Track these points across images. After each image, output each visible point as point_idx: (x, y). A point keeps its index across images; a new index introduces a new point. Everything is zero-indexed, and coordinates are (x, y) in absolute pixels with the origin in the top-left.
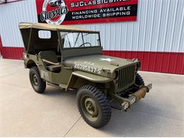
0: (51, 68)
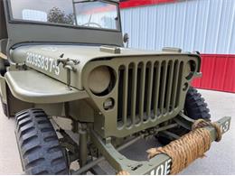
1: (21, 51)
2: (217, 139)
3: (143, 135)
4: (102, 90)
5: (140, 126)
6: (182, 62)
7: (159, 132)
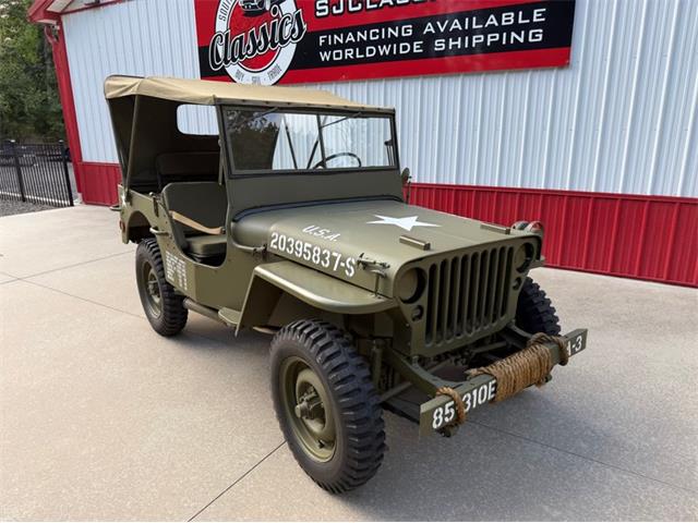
0: (198, 245)
1: (252, 226)
2: (563, 362)
3: (453, 358)
4: (408, 296)
5: (452, 343)
6: (511, 249)
7: (477, 354)
